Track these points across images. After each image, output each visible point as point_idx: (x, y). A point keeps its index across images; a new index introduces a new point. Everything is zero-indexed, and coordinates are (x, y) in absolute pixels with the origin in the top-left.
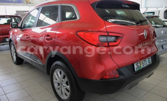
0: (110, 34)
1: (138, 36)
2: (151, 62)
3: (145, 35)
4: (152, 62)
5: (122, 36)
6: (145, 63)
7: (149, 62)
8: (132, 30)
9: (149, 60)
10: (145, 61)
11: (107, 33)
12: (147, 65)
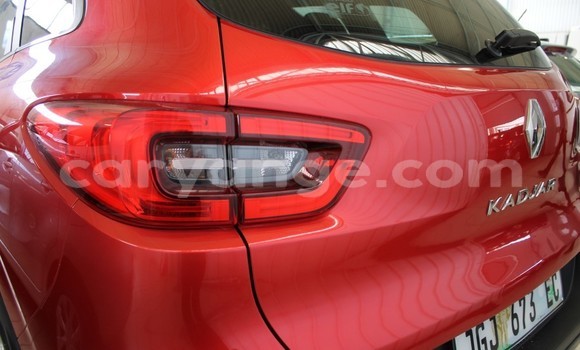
0: (249, 126)
1: (484, 141)
2: (561, 299)
3: (535, 133)
4: (564, 295)
5: (359, 137)
6: (529, 309)
7: (551, 297)
8: (445, 100)
9: (547, 289)
10: (528, 298)
11: (230, 115)
12: (536, 321)
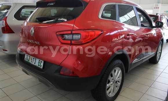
7: (40, 65)
10: (35, 60)
12: (35, 65)
